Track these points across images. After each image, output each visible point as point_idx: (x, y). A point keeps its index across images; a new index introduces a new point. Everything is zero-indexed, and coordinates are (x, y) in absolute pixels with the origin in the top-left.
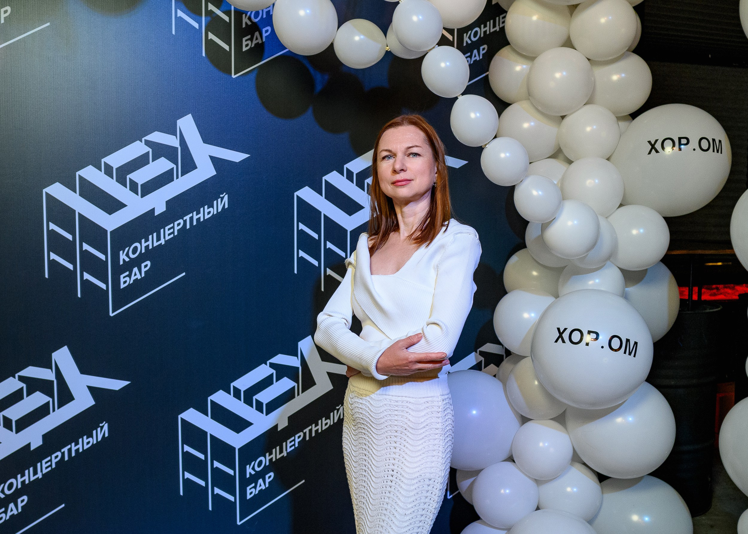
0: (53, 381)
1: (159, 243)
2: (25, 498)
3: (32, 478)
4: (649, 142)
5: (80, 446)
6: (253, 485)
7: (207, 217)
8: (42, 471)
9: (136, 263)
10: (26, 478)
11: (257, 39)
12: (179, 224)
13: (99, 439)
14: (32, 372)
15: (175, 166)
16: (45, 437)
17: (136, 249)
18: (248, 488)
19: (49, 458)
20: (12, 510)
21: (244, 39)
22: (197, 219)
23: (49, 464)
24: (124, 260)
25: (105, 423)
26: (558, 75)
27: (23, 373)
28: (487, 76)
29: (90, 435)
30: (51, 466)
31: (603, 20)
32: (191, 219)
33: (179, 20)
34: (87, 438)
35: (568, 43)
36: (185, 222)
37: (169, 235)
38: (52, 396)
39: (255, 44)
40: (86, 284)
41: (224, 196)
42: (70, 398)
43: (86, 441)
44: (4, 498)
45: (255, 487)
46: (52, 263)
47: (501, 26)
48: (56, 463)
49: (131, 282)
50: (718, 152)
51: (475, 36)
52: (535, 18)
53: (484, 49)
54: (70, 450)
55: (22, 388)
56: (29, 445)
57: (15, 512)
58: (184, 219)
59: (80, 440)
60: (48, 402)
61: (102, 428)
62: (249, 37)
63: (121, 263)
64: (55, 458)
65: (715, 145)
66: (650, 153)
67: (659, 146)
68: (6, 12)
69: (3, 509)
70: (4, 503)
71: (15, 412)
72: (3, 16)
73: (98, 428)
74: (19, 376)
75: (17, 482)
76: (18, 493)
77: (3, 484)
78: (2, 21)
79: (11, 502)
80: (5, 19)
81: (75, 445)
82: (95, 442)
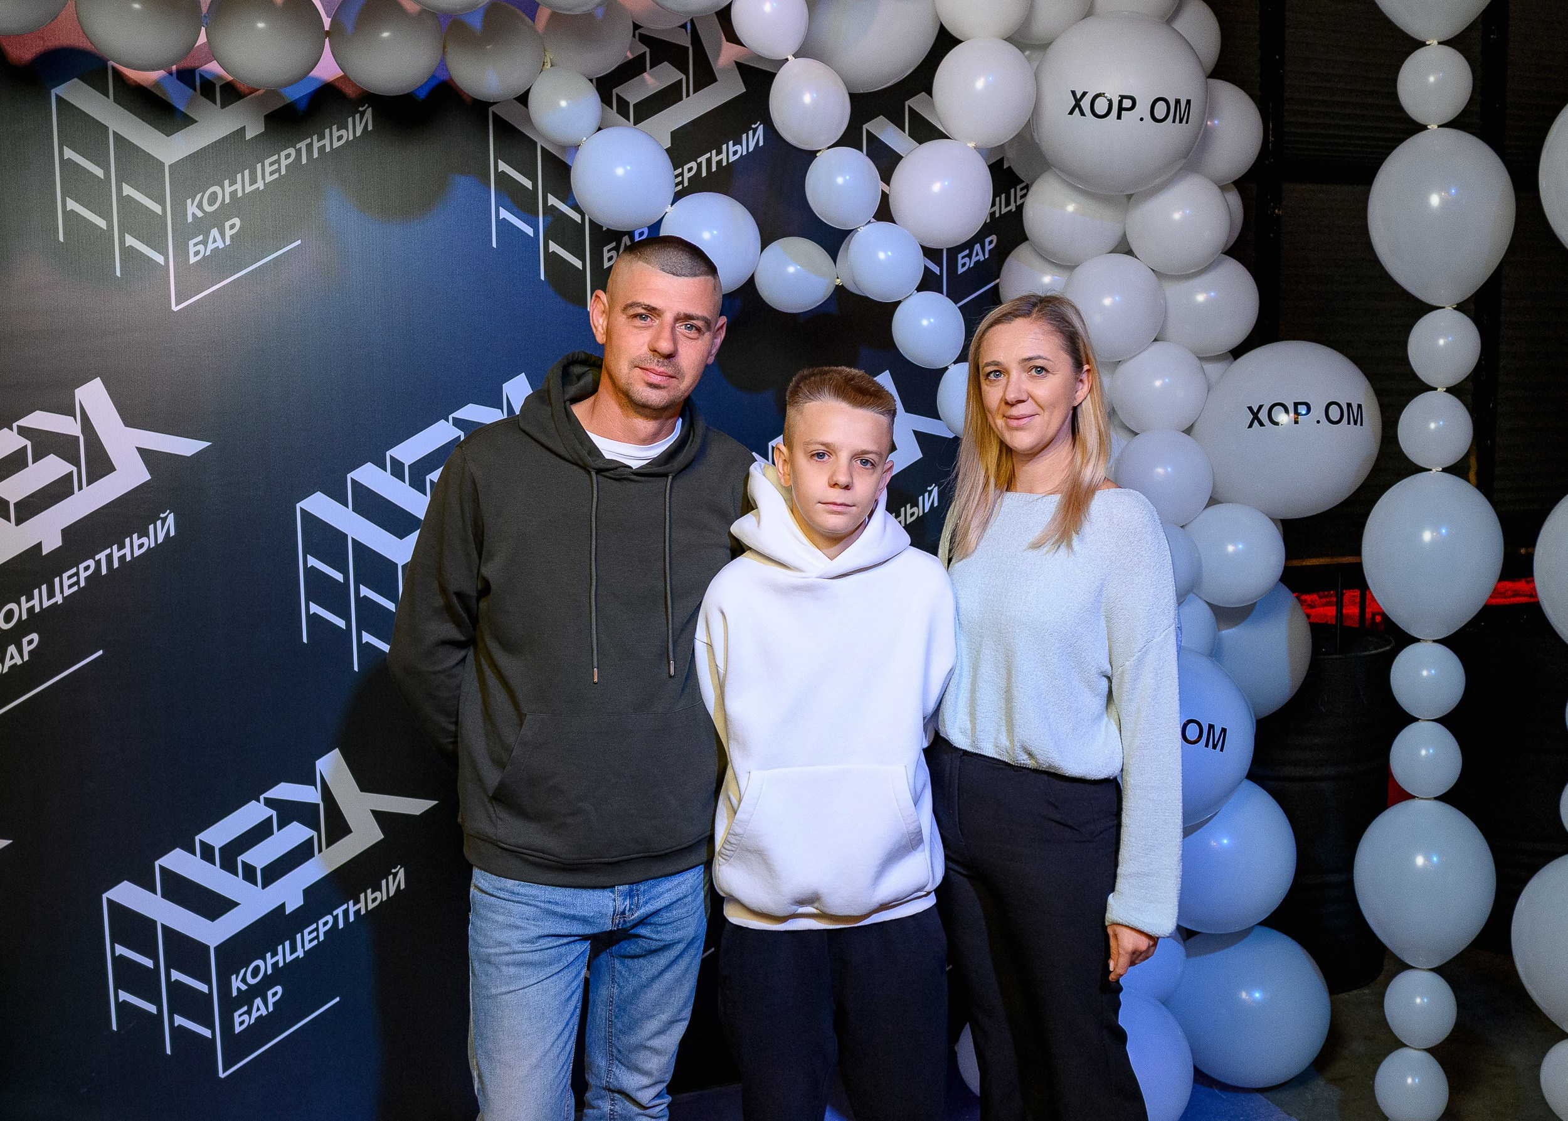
0: (318, 805)
2: (279, 989)
3: (289, 958)
4: (1250, 409)
5: (361, 905)
8: (303, 947)
10: (279, 957)
14: (285, 791)
16: (307, 892)
19: (314, 926)
20: (258, 1009)
21: (605, 249)
23: (315, 934)
25: (400, 868)
26: (1107, 302)
27: (272, 793)
28: (997, 286)
29: (377, 888)
30: (317, 937)
31: (1177, 216)
33: (503, 224)
34: (372, 893)
35: (1124, 248)
38: (317, 829)
42: (344, 830)
43: (370, 897)
44: (246, 990)
46: (313, 619)
47: (1019, 202)
48: (325, 933)
50: (1355, 423)
52: (1070, 208)
53: (991, 242)
54: (346, 913)
55: (271, 817)
57: (264, 1012)
59: (362, 896)
60: (312, 838)
62: (614, 244)
64: (324, 925)
65: (1351, 414)
66: (1250, 426)
67: (1264, 416)
68: (232, 227)
69: (245, 1008)
70: (247, 998)
71: (260, 856)
72: (229, 233)
73: (390, 875)
74: (265, 799)
75: (265, 965)
76: (268, 982)
77: (245, 969)
78: (228, 242)
79: (256, 998)
80: (232, 237)
81: (355, 904)
82: (385, 898)
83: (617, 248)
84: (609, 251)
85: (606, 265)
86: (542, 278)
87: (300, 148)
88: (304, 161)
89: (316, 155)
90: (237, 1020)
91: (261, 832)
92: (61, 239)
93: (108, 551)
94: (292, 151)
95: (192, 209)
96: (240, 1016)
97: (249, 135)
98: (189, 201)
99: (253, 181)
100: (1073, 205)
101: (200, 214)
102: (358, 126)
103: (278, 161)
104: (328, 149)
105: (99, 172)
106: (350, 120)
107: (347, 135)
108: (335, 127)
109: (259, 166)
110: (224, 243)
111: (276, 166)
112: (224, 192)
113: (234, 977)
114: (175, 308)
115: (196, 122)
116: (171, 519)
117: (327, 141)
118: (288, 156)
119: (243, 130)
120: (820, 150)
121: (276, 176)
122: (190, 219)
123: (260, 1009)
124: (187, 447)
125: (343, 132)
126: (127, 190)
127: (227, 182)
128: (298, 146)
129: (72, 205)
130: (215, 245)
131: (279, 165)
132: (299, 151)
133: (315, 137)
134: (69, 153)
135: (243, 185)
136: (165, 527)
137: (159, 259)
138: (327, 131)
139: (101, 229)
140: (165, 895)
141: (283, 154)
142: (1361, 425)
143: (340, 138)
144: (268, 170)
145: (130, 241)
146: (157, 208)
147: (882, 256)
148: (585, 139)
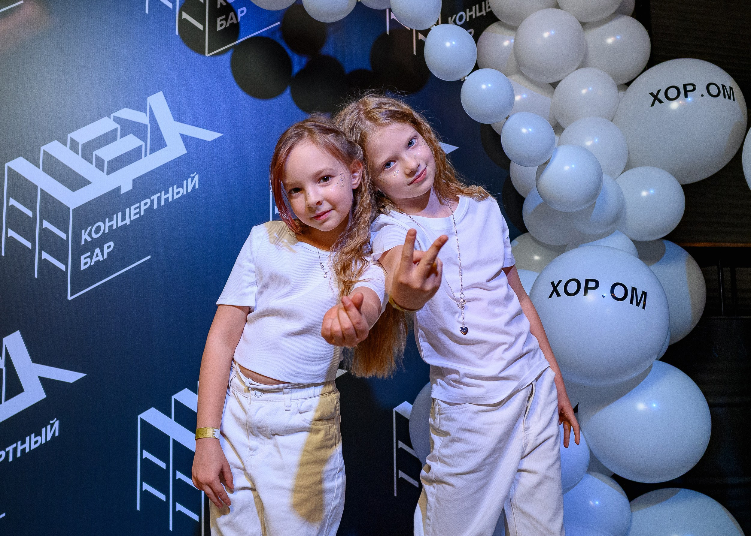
0: (2, 370)
1: (124, 223)
4: (652, 94)
5: (27, 445)
7: (176, 197)
9: (99, 243)
11: (232, 19)
12: (146, 204)
13: (49, 438)
15: (143, 144)
17: (98, 228)
21: (219, 19)
22: (165, 199)
24: (85, 239)
25: (56, 420)
26: (546, 35)
29: (39, 433)
32: (159, 198)
34: (35, 437)
36: (152, 201)
37: (135, 214)
40: (44, 263)
41: (195, 175)
42: (19, 389)
43: (33, 440)
46: (10, 240)
47: (488, 9)
49: (93, 263)
50: (730, 98)
54: (15, 450)
58: (151, 199)
59: (28, 438)
61: (52, 425)
62: (224, 17)
63: (83, 242)
65: (726, 92)
66: (653, 105)
67: (661, 95)
73: (48, 425)
81: (22, 444)
82: (44, 442)
83: (226, 20)
84: (221, 20)
85: (219, 29)
86: (177, 33)
142: (734, 100)
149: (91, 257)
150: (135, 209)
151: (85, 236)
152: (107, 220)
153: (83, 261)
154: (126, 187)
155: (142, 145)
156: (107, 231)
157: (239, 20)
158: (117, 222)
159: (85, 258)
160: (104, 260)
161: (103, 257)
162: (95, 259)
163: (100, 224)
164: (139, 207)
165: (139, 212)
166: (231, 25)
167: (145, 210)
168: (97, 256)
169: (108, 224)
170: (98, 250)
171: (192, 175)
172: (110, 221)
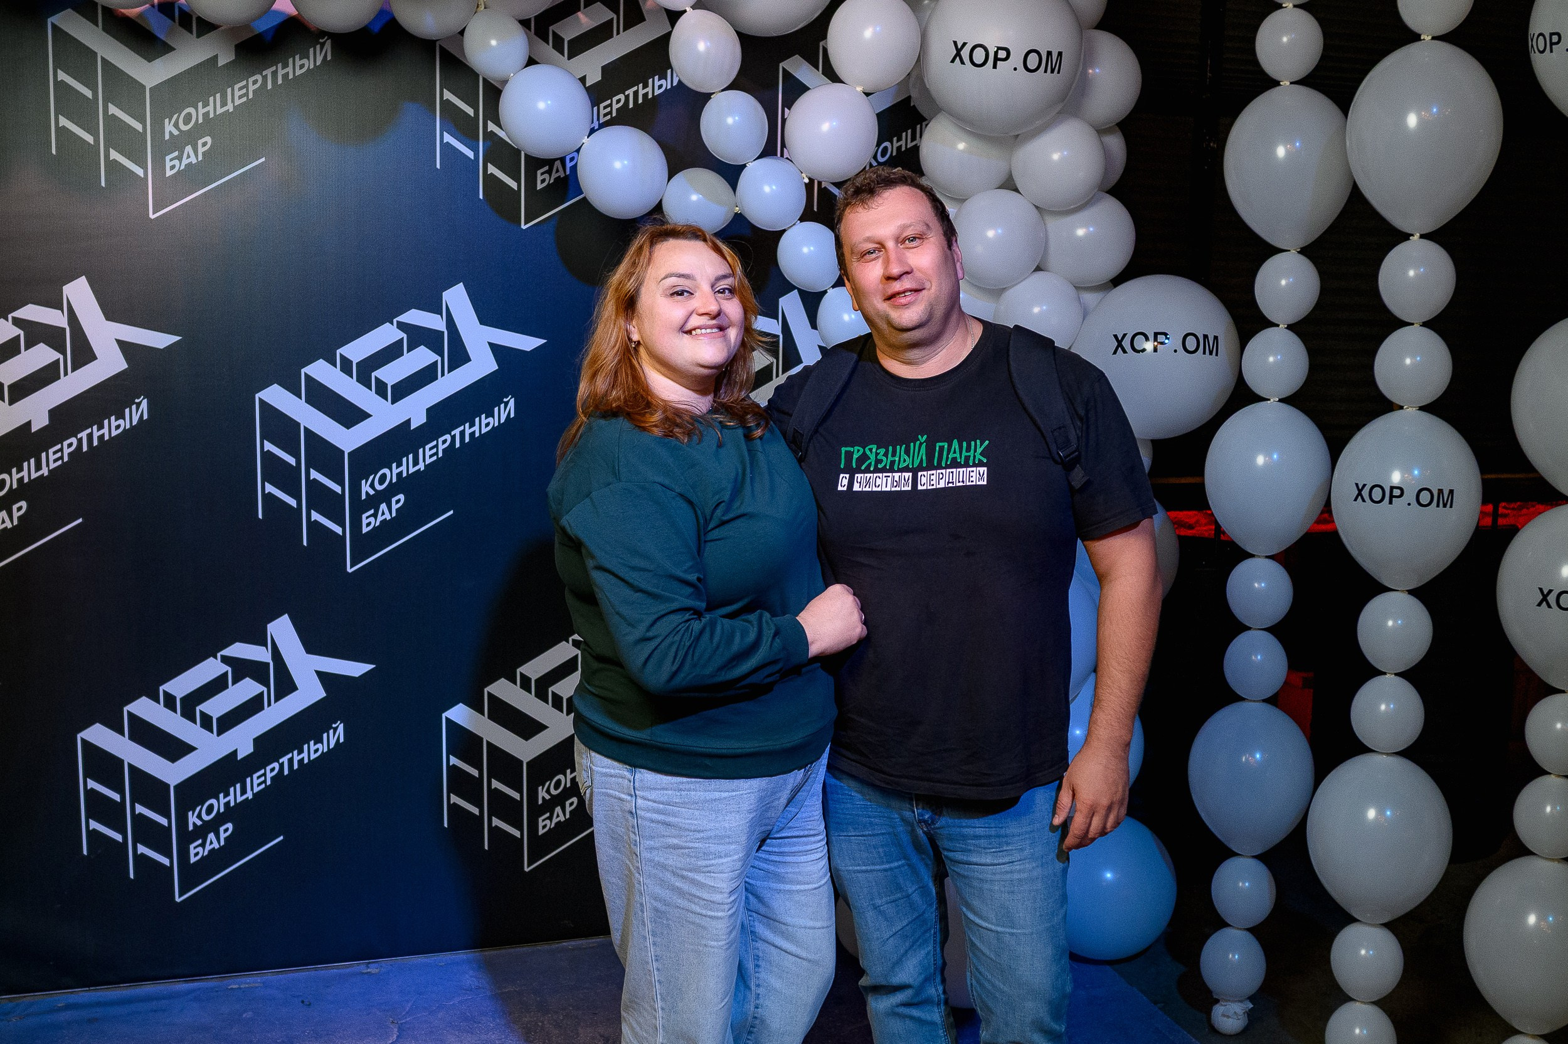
0: (269, 664)
1: (417, 468)
2: (230, 826)
3: (240, 799)
4: (1115, 337)
5: (305, 755)
6: (548, 815)
7: (484, 431)
8: (252, 789)
9: (384, 496)
10: (231, 798)
11: (557, 171)
13: (332, 746)
14: (240, 650)
15: (439, 359)
16: (257, 741)
17: (383, 477)
18: (540, 819)
19: (262, 771)
20: (211, 843)
21: (539, 172)
22: (470, 434)
23: (263, 779)
24: (367, 493)
25: (340, 724)
27: (227, 652)
29: (319, 740)
30: (265, 782)
31: (1056, 157)
32: (462, 433)
33: (446, 146)
34: (315, 744)
35: (1009, 184)
36: (453, 438)
37: (431, 456)
38: (268, 686)
39: (555, 179)
40: (314, 526)
41: (509, 400)
42: (291, 687)
43: (313, 748)
44: (201, 825)
45: (550, 818)
46: (269, 498)
48: (272, 778)
49: (378, 524)
50: (1211, 353)
51: (883, 155)
54: (291, 761)
55: (227, 672)
56: (235, 752)
57: (216, 845)
58: (452, 435)
59: (306, 747)
60: (262, 694)
61: (335, 729)
62: (546, 168)
63: (364, 497)
64: (271, 771)
65: (1207, 345)
66: (1116, 352)
67: (1126, 343)
68: (204, 144)
69: (200, 841)
70: (201, 832)
71: (216, 707)
72: (201, 150)
73: (330, 729)
74: (222, 656)
75: (219, 804)
76: (220, 819)
77: (200, 807)
78: (200, 158)
79: (210, 832)
80: (204, 154)
81: (299, 754)
82: (326, 750)
83: (549, 172)
84: (542, 174)
85: (539, 186)
86: (481, 197)
87: (267, 75)
88: (270, 87)
89: (280, 82)
90: (192, 852)
91: (217, 686)
92: (54, 152)
93: (89, 430)
94: (259, 77)
95: (169, 128)
96: (195, 848)
97: (221, 62)
98: (167, 121)
99: (224, 104)
100: (964, 144)
101: (176, 132)
102: (318, 56)
103: (246, 86)
104: (291, 77)
105: (88, 93)
106: (311, 50)
107: (309, 64)
108: (297, 57)
109: (229, 90)
110: (197, 159)
111: (244, 91)
112: (198, 113)
113: (190, 813)
114: (152, 216)
115: (174, 49)
116: (144, 404)
117: (290, 69)
118: (255, 82)
119: (215, 58)
120: (714, 93)
121: (245, 99)
122: (167, 137)
123: (213, 842)
124: (160, 340)
125: (305, 61)
126: (113, 110)
127: (200, 104)
128: (264, 73)
129: (64, 122)
130: (189, 160)
131: (248, 90)
132: (265, 78)
133: (280, 65)
134: (62, 76)
135: (214, 107)
136: (139, 411)
137: (140, 172)
138: (291, 60)
139: (89, 144)
140: (132, 738)
141: (251, 80)
142: (1216, 355)
143: (302, 67)
144: (237, 94)
145: (114, 155)
146: (138, 127)
147: (767, 189)
148: (512, 75)
149: (375, 515)
150: (431, 449)
151: (365, 488)
152: (394, 465)
153: (365, 522)
154: (419, 419)
155: (437, 361)
156: (394, 480)
157: (568, 172)
158: (407, 467)
159: (367, 518)
160: (392, 519)
161: (391, 515)
162: (380, 518)
163: (386, 471)
164: (436, 446)
165: (436, 454)
166: (557, 179)
167: (444, 450)
168: (383, 514)
169: (395, 471)
170: (383, 506)
171: (505, 400)
172: (397, 467)
